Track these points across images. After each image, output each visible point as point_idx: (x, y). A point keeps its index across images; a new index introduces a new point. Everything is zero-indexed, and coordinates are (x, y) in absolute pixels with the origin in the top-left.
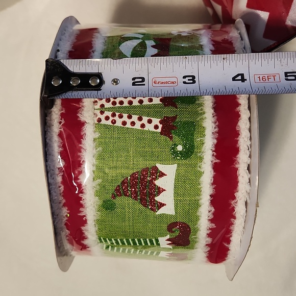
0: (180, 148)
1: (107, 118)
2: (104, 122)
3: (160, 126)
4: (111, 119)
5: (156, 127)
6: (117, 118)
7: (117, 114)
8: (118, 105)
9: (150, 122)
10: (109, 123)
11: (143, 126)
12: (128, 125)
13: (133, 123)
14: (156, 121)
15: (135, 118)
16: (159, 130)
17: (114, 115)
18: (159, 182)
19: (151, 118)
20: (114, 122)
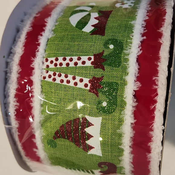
0: (104, 104)
1: (50, 76)
2: (47, 79)
3: (89, 85)
4: (53, 77)
5: (86, 85)
6: (56, 77)
7: (57, 73)
8: (58, 66)
9: (81, 81)
10: (51, 80)
11: (76, 84)
12: (65, 83)
13: (68, 82)
14: (86, 81)
15: (70, 77)
16: (88, 88)
17: (55, 74)
18: (88, 130)
19: (83, 78)
20: (54, 80)
